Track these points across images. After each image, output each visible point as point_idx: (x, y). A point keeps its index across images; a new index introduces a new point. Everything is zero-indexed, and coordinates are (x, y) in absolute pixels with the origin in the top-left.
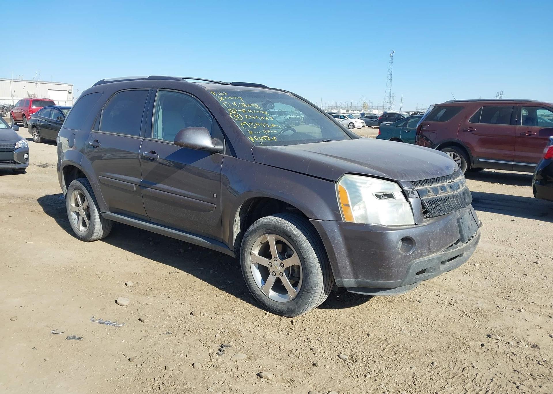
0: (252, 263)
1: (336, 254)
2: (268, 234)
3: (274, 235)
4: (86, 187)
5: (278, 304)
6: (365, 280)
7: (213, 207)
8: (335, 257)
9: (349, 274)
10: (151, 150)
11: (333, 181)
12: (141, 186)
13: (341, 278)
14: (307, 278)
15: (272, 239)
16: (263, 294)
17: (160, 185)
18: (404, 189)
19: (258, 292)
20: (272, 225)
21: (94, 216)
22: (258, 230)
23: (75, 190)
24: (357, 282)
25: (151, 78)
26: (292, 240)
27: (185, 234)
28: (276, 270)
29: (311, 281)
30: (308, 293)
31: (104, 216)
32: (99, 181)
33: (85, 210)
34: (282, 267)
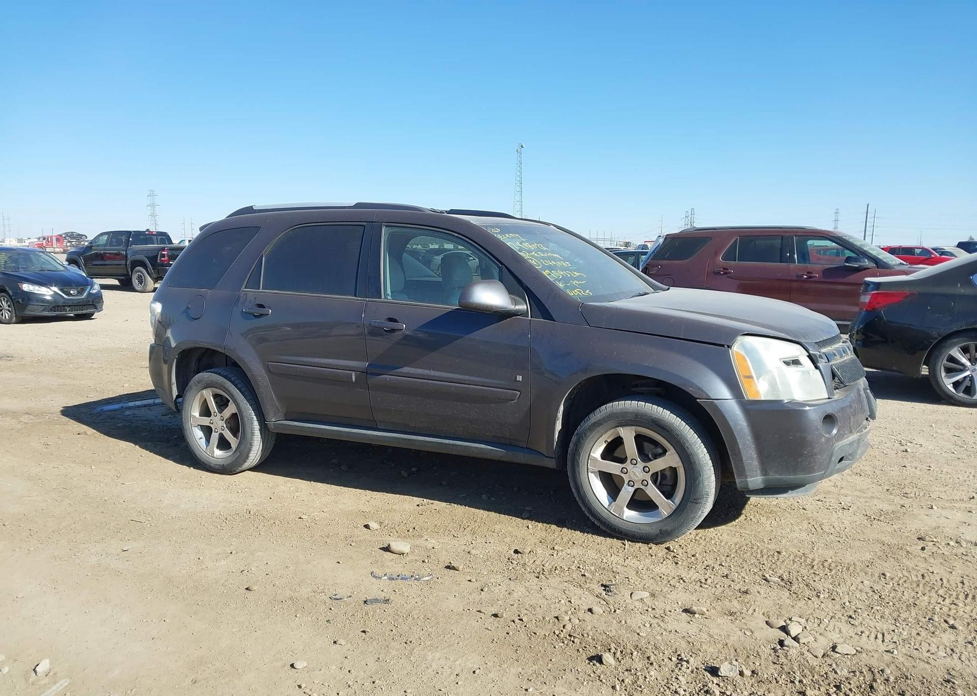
0: (591, 472)
1: (740, 444)
2: (622, 426)
3: (634, 428)
4: (233, 383)
5: (642, 527)
6: (778, 476)
7: (516, 394)
8: (739, 449)
9: (756, 471)
10: (386, 317)
11: (723, 346)
12: (366, 373)
13: (746, 477)
14: (694, 483)
15: (628, 435)
16: (612, 516)
17: (406, 370)
18: (811, 352)
19: (605, 514)
20: (631, 413)
21: (252, 429)
22: (606, 422)
23: (204, 389)
24: (765, 481)
25: (359, 205)
26: (666, 430)
27: (451, 441)
28: (634, 478)
29: (701, 485)
30: (697, 503)
31: (273, 427)
32: (268, 370)
33: (228, 422)
34: (646, 472)
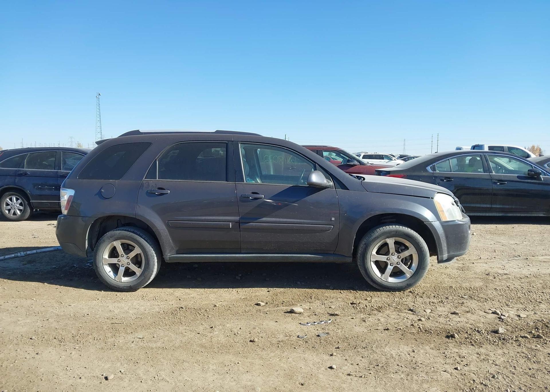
0: (372, 262)
1: (441, 240)
2: (388, 238)
3: (394, 238)
4: (139, 235)
5: (398, 284)
6: (453, 253)
7: (331, 227)
8: (441, 243)
9: (446, 252)
10: (251, 192)
11: (429, 198)
12: (239, 223)
13: (443, 255)
14: (423, 260)
15: (391, 242)
16: (383, 281)
17: (264, 219)
18: (455, 199)
19: (379, 281)
20: (394, 231)
22: (381, 237)
23: (114, 241)
24: (448, 256)
26: (410, 237)
28: (393, 262)
29: (426, 261)
30: (424, 269)
31: (168, 259)
32: (168, 226)
33: (132, 260)
34: (399, 258)
